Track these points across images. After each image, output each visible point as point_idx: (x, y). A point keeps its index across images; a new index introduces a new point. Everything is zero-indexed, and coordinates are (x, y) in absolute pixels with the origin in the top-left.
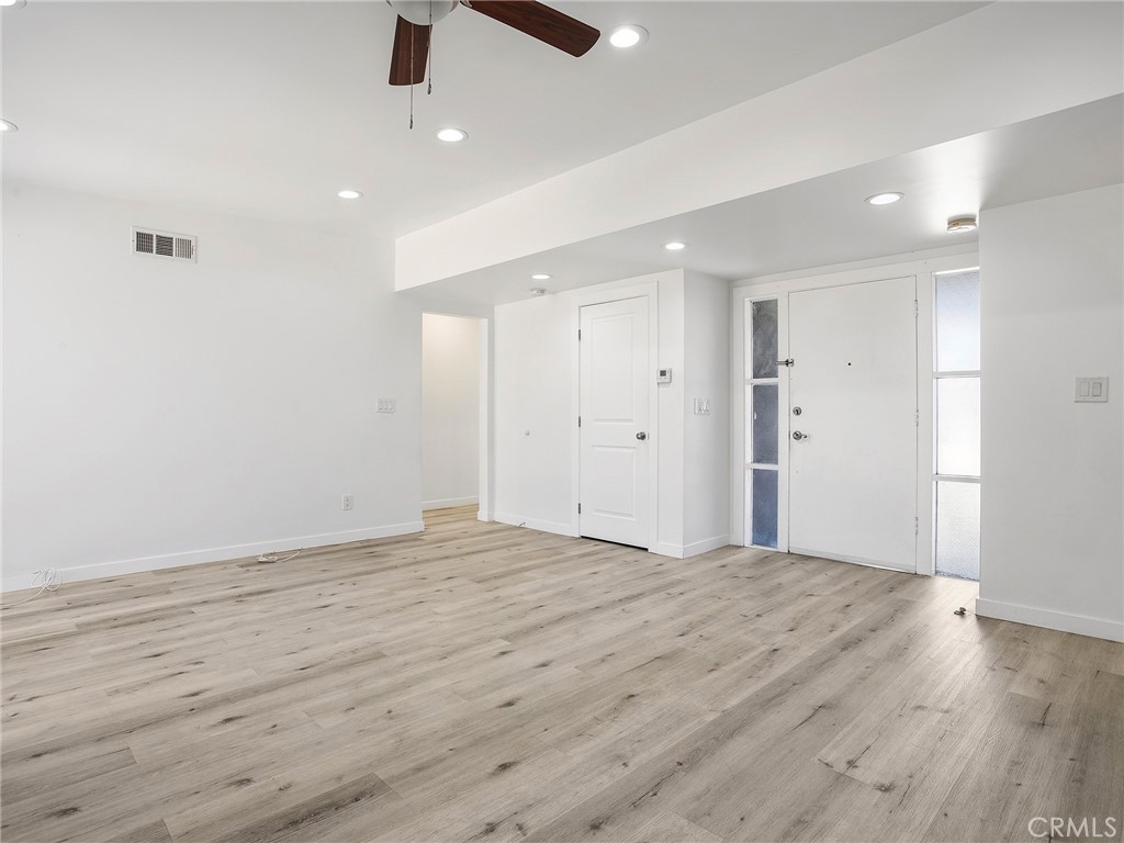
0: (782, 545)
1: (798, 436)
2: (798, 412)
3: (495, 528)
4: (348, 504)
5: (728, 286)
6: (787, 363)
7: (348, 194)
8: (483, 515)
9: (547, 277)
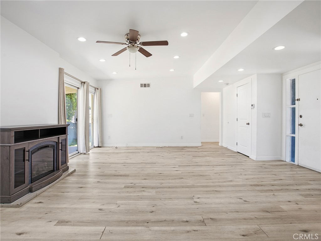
0: (296, 163)
1: (301, 125)
2: (301, 117)
3: (222, 148)
4: (182, 138)
5: (281, 75)
6: (298, 100)
7: (172, 70)
8: (220, 144)
9: (222, 81)
